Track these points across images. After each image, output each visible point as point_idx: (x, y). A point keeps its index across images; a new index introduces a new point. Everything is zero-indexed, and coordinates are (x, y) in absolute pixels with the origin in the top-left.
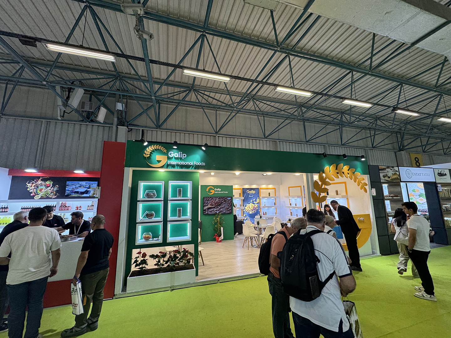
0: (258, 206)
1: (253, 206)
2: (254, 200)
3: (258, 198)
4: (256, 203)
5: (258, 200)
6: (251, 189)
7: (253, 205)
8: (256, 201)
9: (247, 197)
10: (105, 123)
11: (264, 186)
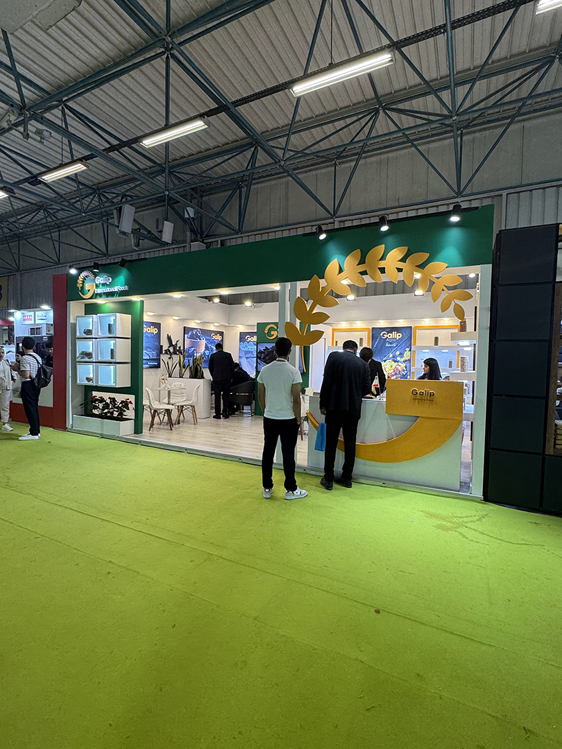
0: (406, 367)
1: (394, 367)
2: (398, 353)
3: (408, 349)
4: (402, 360)
5: (407, 355)
6: (391, 330)
7: (394, 365)
8: (401, 355)
9: (380, 346)
10: (174, 241)
11: (427, 322)
